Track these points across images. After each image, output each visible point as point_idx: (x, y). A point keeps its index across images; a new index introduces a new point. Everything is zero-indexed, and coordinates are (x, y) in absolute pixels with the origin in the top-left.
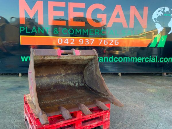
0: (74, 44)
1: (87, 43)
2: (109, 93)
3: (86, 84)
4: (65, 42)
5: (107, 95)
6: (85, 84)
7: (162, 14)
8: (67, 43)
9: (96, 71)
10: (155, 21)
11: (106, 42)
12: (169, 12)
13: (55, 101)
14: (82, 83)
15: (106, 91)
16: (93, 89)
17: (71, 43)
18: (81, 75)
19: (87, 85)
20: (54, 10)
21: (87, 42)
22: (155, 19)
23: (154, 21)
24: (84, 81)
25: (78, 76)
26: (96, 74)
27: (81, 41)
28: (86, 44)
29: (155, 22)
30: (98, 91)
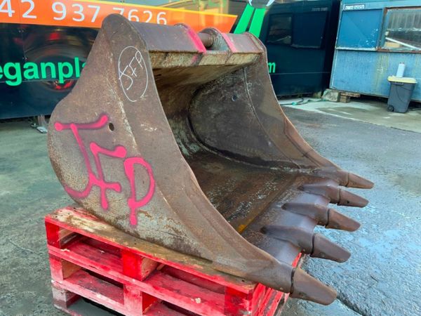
0: (35, 17)
1: (79, 17)
3: (204, 144)
5: (306, 165)
6: (201, 145)
8: (10, 15)
9: (258, 100)
11: (134, 16)
14: (191, 141)
15: (306, 155)
16: (241, 154)
17: (25, 16)
19: (208, 147)
21: (79, 13)
24: (193, 136)
25: (178, 122)
26: (259, 112)
30: (266, 159)
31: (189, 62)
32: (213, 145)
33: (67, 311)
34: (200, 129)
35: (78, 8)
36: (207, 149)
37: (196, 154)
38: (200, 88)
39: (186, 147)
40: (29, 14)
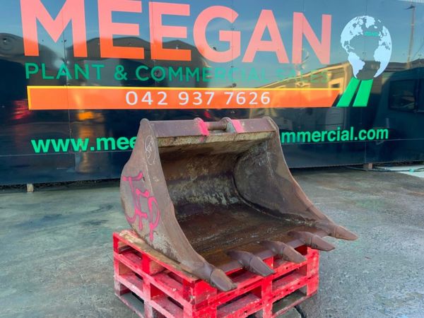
0: (166, 104)
1: (198, 101)
2: (315, 212)
3: (243, 198)
4: (143, 100)
5: (310, 218)
6: (241, 199)
7: (361, 31)
8: (150, 104)
9: (275, 165)
10: (348, 47)
11: (241, 98)
12: (376, 27)
13: (199, 240)
14: (233, 195)
15: (308, 210)
16: (267, 207)
17: (160, 103)
18: (229, 178)
19: (246, 200)
20: (114, 21)
21: (198, 98)
22: (346, 43)
23: (345, 48)
24: (236, 191)
25: (223, 180)
26: (275, 174)
27: (184, 96)
28: (194, 103)
29: (347, 50)
30: (283, 211)
31: (198, 141)
32: (248, 199)
33: (120, 298)
34: (240, 186)
35: (197, 95)
36: (245, 202)
37: (233, 204)
38: (239, 156)
39: (226, 199)
40: (163, 102)
